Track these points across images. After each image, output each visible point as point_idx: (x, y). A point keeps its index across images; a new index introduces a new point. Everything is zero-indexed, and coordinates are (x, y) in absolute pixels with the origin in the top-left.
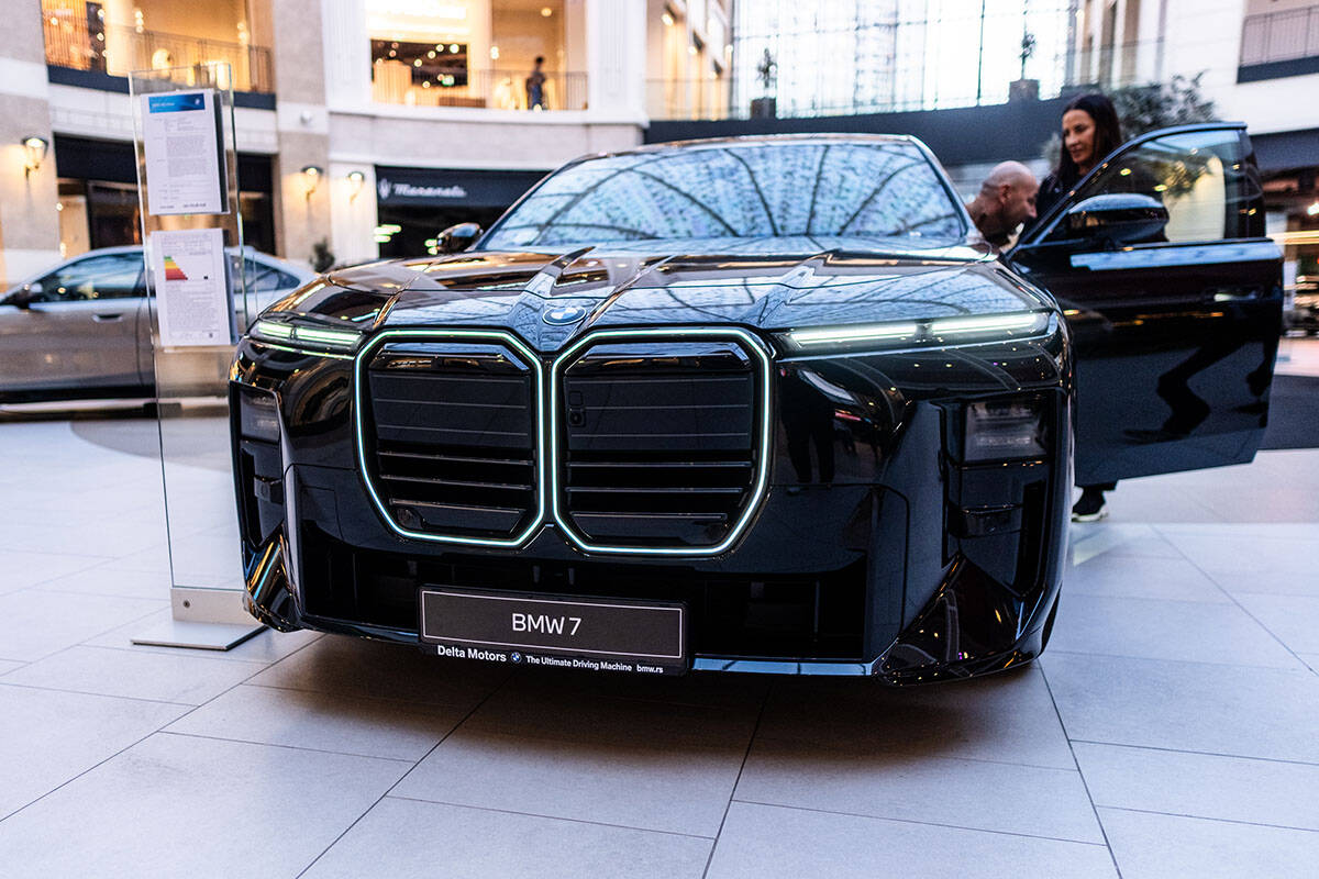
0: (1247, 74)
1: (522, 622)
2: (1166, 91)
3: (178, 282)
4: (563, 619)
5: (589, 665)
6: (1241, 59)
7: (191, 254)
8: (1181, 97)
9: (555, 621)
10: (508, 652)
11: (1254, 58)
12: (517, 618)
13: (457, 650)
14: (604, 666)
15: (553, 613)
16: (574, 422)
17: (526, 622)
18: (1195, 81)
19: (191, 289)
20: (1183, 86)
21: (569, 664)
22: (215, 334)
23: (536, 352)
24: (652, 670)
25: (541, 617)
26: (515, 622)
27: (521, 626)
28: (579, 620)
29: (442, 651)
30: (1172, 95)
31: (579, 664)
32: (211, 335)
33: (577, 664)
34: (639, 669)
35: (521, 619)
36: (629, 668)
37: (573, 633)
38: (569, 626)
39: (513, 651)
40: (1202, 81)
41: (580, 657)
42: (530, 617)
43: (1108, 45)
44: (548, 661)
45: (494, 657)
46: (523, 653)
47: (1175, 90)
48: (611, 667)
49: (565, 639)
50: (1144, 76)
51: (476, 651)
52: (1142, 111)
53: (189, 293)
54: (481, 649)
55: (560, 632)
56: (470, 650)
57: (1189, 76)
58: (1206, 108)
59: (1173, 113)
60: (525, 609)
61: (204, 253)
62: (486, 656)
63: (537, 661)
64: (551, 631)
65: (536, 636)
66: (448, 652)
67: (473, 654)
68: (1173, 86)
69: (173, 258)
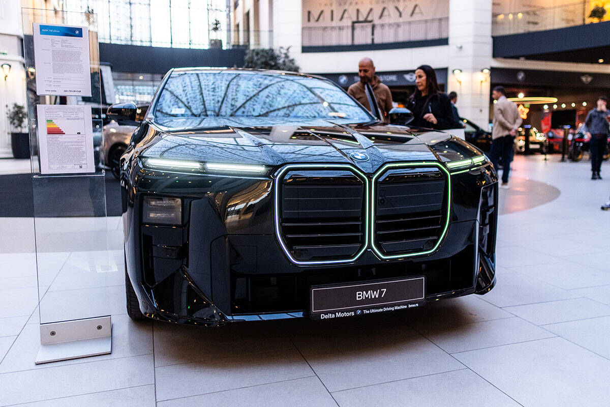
0: (306, 49)
1: (361, 295)
2: (277, 52)
3: (57, 136)
4: (379, 290)
5: (390, 309)
6: (302, 43)
7: (68, 119)
8: (283, 56)
9: (375, 292)
10: (355, 310)
11: (307, 44)
12: (359, 294)
13: (331, 315)
14: (396, 308)
15: (374, 289)
16: (381, 203)
17: (363, 295)
18: (288, 49)
19: (65, 140)
20: (284, 51)
21: (382, 310)
22: (83, 166)
23: (365, 174)
24: (414, 306)
25: (369, 292)
26: (357, 296)
27: (360, 297)
28: (385, 290)
29: (323, 316)
30: (279, 55)
31: (386, 309)
32: (81, 167)
33: (385, 309)
34: (410, 306)
35: (360, 294)
36: (406, 307)
37: (383, 296)
38: (381, 293)
39: (357, 310)
40: (290, 50)
41: (386, 306)
42: (364, 292)
43: (247, 30)
44: (373, 311)
45: (349, 314)
46: (362, 309)
47: (281, 53)
48: (399, 308)
49: (379, 299)
50: (265, 45)
51: (340, 313)
52: (271, 60)
53: (65, 142)
54: (342, 312)
55: (377, 297)
56: (337, 313)
57: (286, 47)
58: (292, 61)
59: (281, 61)
60: (362, 289)
61: (78, 119)
62: (346, 314)
63: (368, 312)
64: (373, 297)
65: (367, 300)
66: (326, 317)
67: (339, 315)
68: (280, 50)
69: (54, 121)
